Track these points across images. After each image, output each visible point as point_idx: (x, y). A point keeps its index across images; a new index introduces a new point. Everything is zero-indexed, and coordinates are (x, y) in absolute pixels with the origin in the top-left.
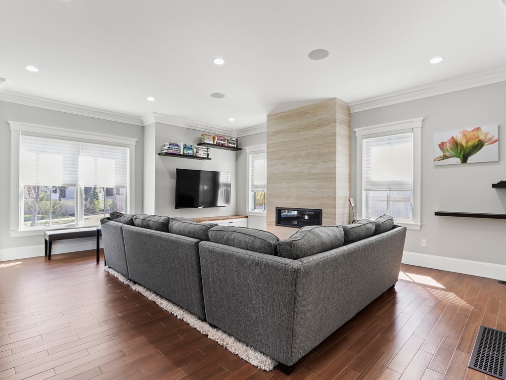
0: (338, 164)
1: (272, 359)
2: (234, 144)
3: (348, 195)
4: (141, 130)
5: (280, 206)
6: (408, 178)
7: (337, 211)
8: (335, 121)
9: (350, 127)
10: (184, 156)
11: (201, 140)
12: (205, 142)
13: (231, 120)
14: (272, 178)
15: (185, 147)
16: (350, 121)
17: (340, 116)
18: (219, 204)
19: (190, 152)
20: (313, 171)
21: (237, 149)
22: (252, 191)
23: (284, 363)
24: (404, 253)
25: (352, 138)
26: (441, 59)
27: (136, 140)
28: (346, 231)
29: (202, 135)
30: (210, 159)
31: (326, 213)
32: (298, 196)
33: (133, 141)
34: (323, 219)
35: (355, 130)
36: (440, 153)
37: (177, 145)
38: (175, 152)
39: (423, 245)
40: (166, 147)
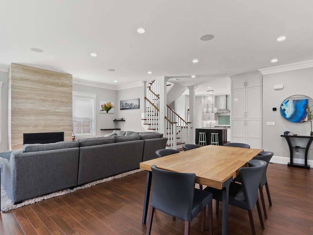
8: (71, 86)
14: (18, 112)
20: (57, 110)
31: (66, 134)
32: (45, 125)
34: (65, 137)
36: (101, 109)
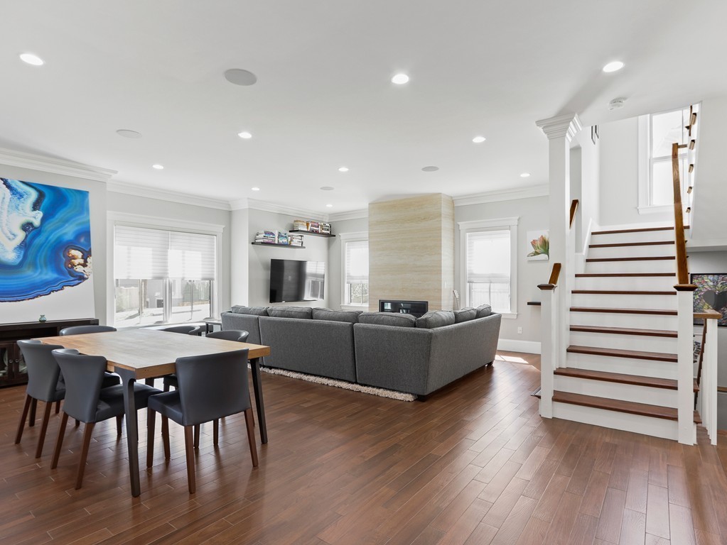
0: (443, 257)
1: (412, 394)
2: (328, 230)
3: (452, 287)
4: (228, 216)
5: (383, 298)
6: (506, 271)
7: (442, 302)
8: (440, 215)
9: (453, 220)
10: (280, 245)
11: (293, 226)
12: (299, 229)
13: (329, 206)
14: (374, 270)
15: (280, 236)
16: (454, 214)
17: (445, 210)
18: (305, 299)
19: (284, 241)
20: (418, 263)
21: (330, 235)
22: (348, 283)
23: (421, 394)
24: (499, 340)
25: (456, 231)
26: (529, 175)
27: (224, 226)
28: (456, 315)
29: (295, 221)
30: (305, 248)
31: (432, 305)
33: (219, 229)
35: (459, 223)
36: (533, 250)
37: (273, 234)
38: (270, 241)
39: (519, 332)
40: (262, 236)
